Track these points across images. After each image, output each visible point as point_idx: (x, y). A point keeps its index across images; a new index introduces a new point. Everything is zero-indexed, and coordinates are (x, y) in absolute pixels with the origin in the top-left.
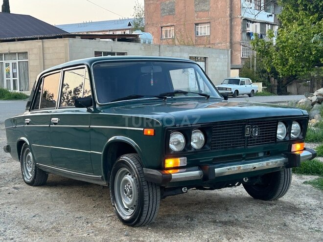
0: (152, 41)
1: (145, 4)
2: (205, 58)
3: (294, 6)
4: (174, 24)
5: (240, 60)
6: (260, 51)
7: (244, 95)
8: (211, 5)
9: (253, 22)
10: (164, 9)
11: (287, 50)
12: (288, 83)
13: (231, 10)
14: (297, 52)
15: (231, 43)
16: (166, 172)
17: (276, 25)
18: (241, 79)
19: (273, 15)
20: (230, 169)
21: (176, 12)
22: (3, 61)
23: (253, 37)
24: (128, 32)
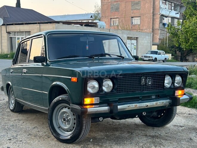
0: (105, 27)
1: (101, 4)
2: (137, 38)
3: (194, 7)
4: (119, 17)
5: (158, 40)
6: (172, 33)
7: (161, 61)
8: (141, 6)
9: (167, 17)
10: (112, 8)
11: (189, 33)
12: (187, 55)
13: (154, 10)
14: (195, 35)
15: (153, 29)
16: (85, 107)
17: (181, 19)
18: (158, 51)
19: (179, 13)
20: (130, 106)
21: (120, 9)
22: (16, 36)
23: (166, 26)
24: (90, 21)
